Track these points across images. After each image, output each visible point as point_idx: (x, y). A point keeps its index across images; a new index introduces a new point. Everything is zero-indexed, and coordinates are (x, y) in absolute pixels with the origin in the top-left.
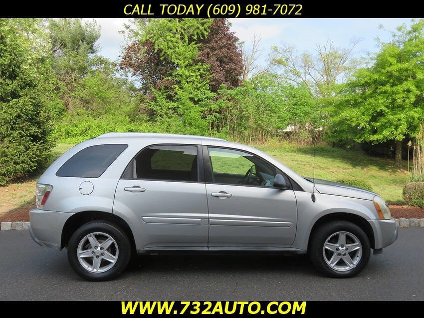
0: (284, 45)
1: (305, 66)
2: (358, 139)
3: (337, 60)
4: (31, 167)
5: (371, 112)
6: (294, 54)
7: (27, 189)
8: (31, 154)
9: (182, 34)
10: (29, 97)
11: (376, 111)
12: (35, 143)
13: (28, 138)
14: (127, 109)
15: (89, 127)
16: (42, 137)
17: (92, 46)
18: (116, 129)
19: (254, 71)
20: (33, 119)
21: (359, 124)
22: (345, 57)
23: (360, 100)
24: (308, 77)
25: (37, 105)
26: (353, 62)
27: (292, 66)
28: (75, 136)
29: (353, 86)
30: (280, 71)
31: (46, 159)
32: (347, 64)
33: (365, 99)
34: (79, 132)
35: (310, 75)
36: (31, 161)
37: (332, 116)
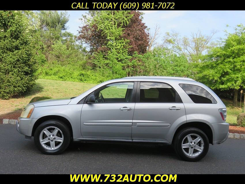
0: (173, 32)
1: (184, 45)
2: (213, 87)
3: (203, 42)
4: (23, 90)
5: (221, 72)
6: (178, 38)
7: (20, 102)
8: (24, 82)
9: (114, 22)
10: (24, 49)
11: (224, 72)
12: (26, 76)
13: (23, 73)
14: (81, 63)
15: (59, 70)
16: (31, 73)
17: (64, 26)
18: (74, 73)
19: (155, 46)
20: (26, 62)
21: (214, 79)
22: (208, 41)
23: (215, 65)
24: (186, 51)
25: (29, 55)
26: (212, 44)
27: (177, 44)
28: (51, 75)
29: (211, 56)
30: (170, 46)
31: (32, 86)
32: (209, 45)
33: (218, 64)
34: (53, 73)
35: (187, 50)
36: (23, 86)
37: (198, 73)
